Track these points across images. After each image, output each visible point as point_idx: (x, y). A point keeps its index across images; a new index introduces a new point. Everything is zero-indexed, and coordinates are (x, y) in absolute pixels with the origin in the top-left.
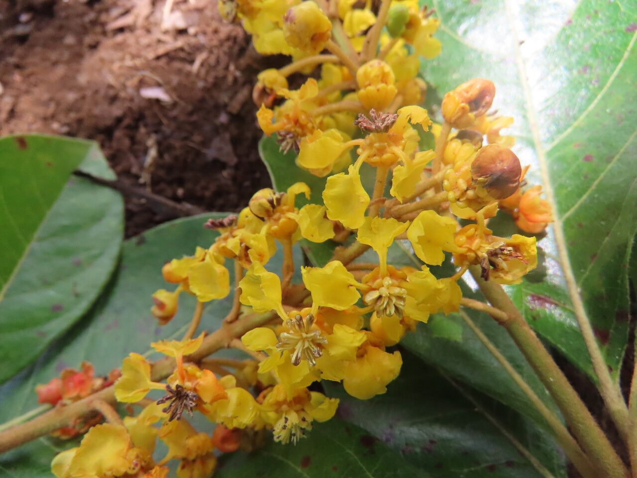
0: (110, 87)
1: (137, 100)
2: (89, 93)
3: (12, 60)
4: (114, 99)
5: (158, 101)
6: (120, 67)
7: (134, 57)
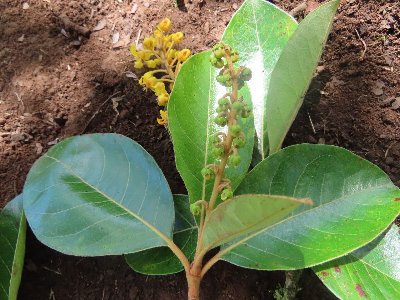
0: (114, 71)
1: (125, 78)
2: (106, 73)
3: (74, 56)
4: (115, 76)
5: (132, 78)
6: (118, 64)
7: (123, 60)
